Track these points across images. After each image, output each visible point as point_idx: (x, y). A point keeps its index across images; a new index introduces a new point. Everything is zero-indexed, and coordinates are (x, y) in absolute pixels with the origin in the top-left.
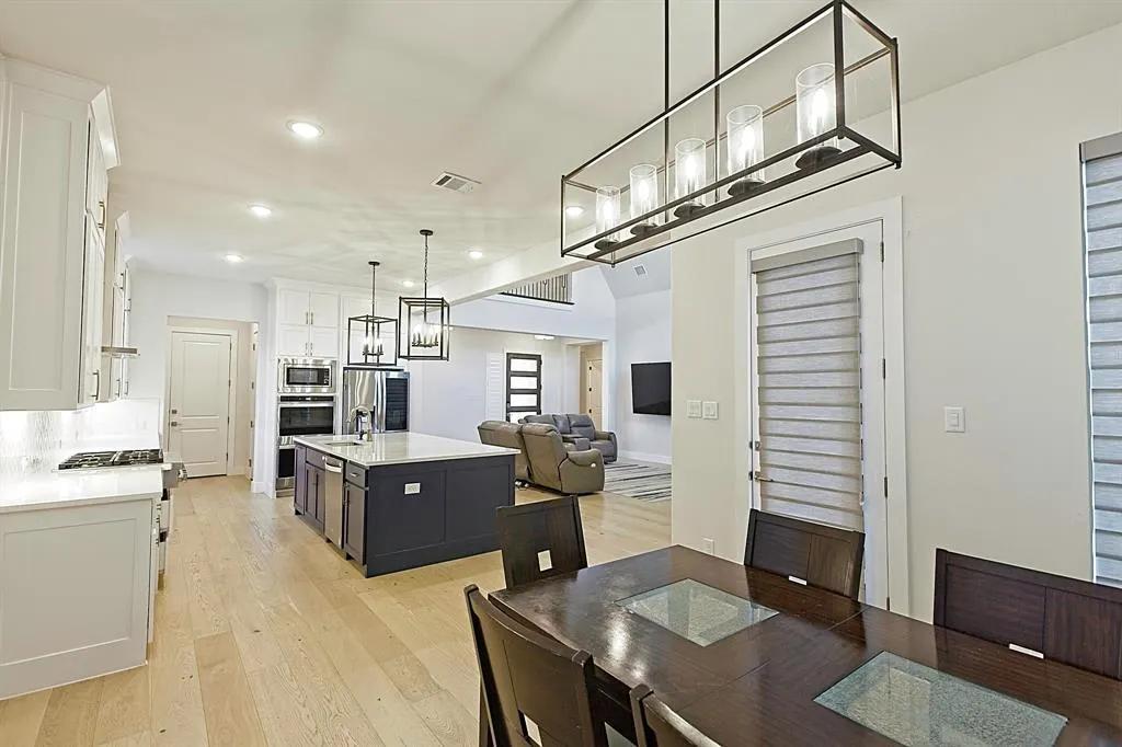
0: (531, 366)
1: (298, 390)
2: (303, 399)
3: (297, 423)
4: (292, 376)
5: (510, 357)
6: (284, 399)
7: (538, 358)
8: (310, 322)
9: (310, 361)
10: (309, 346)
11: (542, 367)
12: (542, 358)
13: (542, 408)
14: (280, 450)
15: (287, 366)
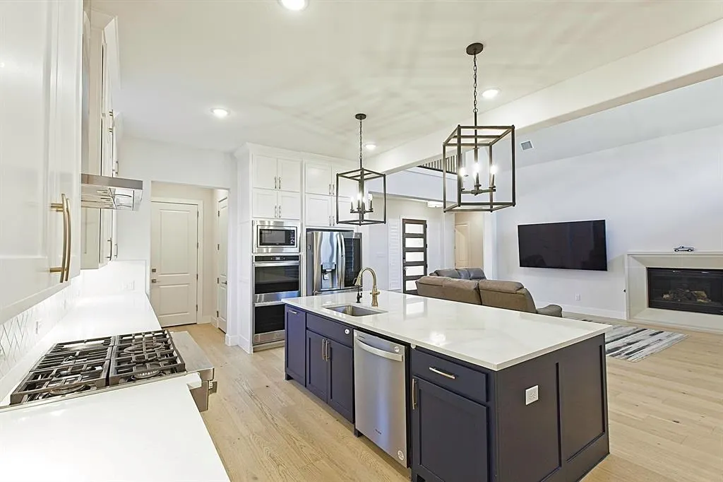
0: (418, 229)
1: (270, 250)
2: (273, 259)
4: (264, 237)
5: (405, 222)
6: (258, 259)
7: (423, 223)
8: (278, 187)
10: (278, 209)
11: (428, 229)
12: (427, 223)
13: (428, 263)
14: (256, 308)
15: (259, 228)
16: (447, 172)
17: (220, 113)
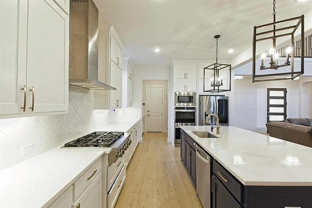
0: (281, 94)
1: (182, 105)
2: (183, 108)
3: (182, 117)
4: (180, 99)
5: (269, 90)
6: (177, 108)
7: (285, 90)
9: (186, 93)
10: (185, 87)
11: (287, 94)
12: (287, 90)
13: (287, 114)
14: (176, 128)
15: (178, 95)
16: (294, 57)
17: (157, 50)
